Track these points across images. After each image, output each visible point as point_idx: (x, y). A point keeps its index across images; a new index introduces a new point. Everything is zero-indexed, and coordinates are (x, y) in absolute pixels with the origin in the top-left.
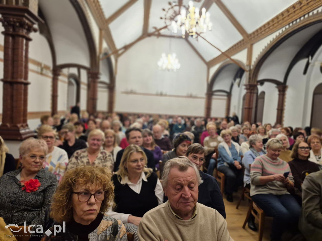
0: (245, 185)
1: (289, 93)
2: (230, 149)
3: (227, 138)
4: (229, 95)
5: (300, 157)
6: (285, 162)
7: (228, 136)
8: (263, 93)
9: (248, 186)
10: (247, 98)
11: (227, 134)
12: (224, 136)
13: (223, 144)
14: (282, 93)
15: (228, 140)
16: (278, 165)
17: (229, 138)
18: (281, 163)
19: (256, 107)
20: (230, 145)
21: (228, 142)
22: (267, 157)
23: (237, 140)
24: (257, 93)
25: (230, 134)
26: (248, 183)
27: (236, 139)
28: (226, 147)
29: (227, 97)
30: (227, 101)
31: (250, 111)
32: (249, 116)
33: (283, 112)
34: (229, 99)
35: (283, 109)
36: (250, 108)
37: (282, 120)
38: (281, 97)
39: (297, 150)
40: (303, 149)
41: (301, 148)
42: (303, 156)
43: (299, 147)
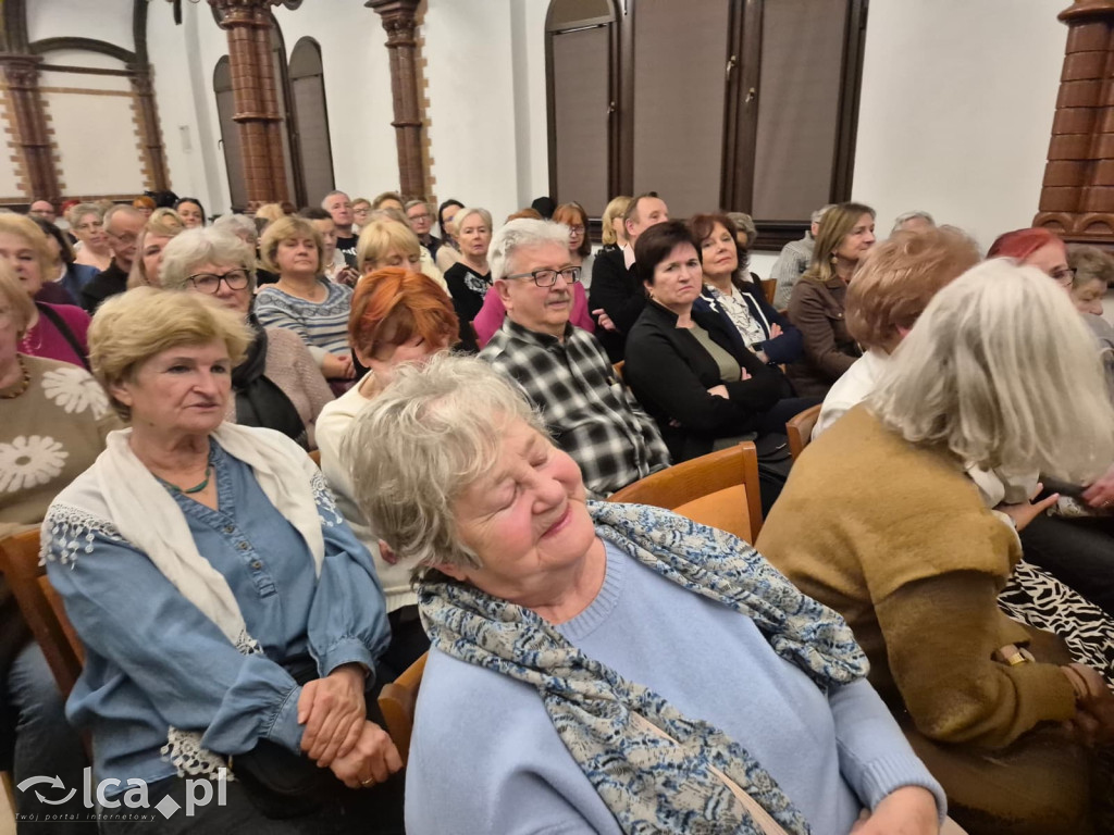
4: (138, 67)
8: (311, 47)
14: (401, 37)
24: (282, 52)
29: (133, 82)
30: (136, 101)
31: (272, 135)
32: (271, 168)
33: (423, 138)
34: (144, 90)
35: (421, 120)
36: (266, 122)
37: (426, 177)
38: (403, 61)
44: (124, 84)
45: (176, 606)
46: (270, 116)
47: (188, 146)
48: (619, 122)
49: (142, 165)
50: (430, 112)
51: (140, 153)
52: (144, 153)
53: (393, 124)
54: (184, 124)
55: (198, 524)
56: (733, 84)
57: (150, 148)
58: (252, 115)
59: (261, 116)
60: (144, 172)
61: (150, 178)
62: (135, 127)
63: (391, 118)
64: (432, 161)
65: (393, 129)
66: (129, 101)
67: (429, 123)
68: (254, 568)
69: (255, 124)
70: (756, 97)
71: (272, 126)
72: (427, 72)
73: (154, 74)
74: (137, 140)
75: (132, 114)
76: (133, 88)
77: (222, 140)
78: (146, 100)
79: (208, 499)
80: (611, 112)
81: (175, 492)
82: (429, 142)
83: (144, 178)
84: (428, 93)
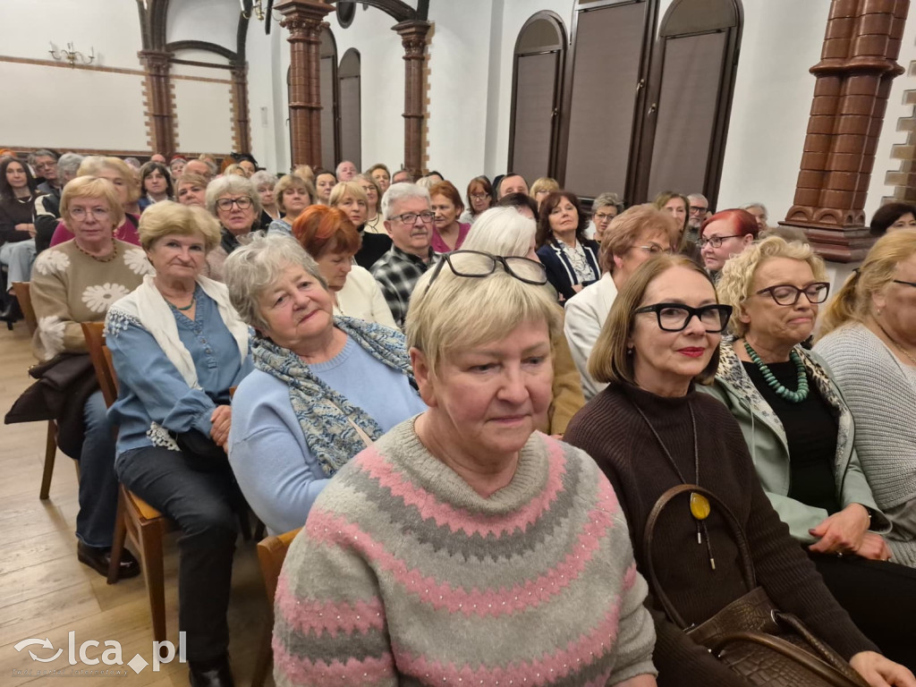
4: (237, 63)
8: (354, 55)
14: (414, 52)
19: (336, 111)
24: (335, 57)
29: (233, 73)
30: (233, 87)
31: (314, 118)
32: (311, 142)
33: (423, 126)
34: (240, 80)
35: (423, 113)
36: (311, 109)
37: (423, 155)
38: (415, 70)
39: (632, 327)
40: (674, 322)
41: (658, 309)
42: (667, 373)
43: (646, 303)
44: (227, 74)
45: (163, 361)
46: (314, 105)
47: (265, 122)
48: (559, 122)
49: (233, 133)
50: (430, 108)
51: (232, 124)
52: (235, 124)
53: (403, 115)
54: (263, 106)
55: (183, 327)
56: (641, 99)
57: (240, 121)
58: (302, 104)
59: (309, 105)
60: (233, 138)
61: (237, 143)
62: (231, 105)
63: (402, 110)
64: (428, 144)
65: (403, 119)
66: (229, 87)
67: (428, 115)
68: (206, 353)
69: (303, 111)
70: (656, 110)
71: (315, 112)
72: (431, 79)
73: (248, 68)
74: (231, 115)
75: (230, 96)
76: (232, 78)
77: (289, 119)
78: (240, 87)
79: (190, 315)
80: (554, 116)
81: (173, 308)
82: (427, 130)
83: (234, 143)
84: (430, 94)
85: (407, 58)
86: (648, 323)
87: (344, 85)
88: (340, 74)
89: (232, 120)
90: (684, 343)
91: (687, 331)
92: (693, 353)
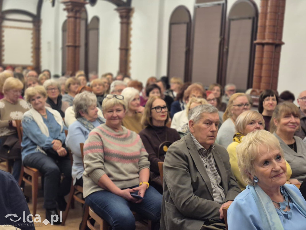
0: (74, 182)
1: (136, 20)
2: (46, 121)
3: (37, 101)
4: (36, 20)
5: (155, 123)
6: (134, 133)
7: (39, 98)
8: (96, 19)
9: (80, 182)
10: (70, 27)
11: (38, 95)
12: (31, 99)
13: (32, 113)
14: (125, 20)
15: (40, 105)
16: (125, 139)
17: (41, 102)
18: (129, 135)
19: (87, 45)
20: (45, 114)
21: (39, 110)
22: (108, 128)
23: (57, 104)
24: (86, 20)
25: (44, 94)
26: (79, 177)
27: (56, 102)
28: (38, 118)
29: (34, 25)
30: (33, 32)
31: (77, 51)
32: (75, 61)
33: (128, 54)
34: (37, 28)
35: (128, 48)
37: (128, 67)
38: (125, 28)
39: (151, 113)
40: (159, 110)
41: (156, 108)
42: (159, 121)
43: (153, 107)
44: (31, 25)
49: (32, 55)
50: (132, 46)
51: (32, 50)
52: (34, 50)
53: (119, 49)
56: (222, 45)
57: (36, 48)
58: (72, 44)
59: (75, 45)
60: (32, 57)
61: (34, 59)
62: (32, 41)
64: (131, 62)
67: (131, 49)
69: (72, 47)
71: (77, 48)
72: (132, 32)
73: (42, 23)
74: (31, 45)
75: (31, 36)
76: (33, 27)
78: (37, 31)
79: (46, 117)
82: (130, 55)
83: (32, 59)
84: (132, 39)
85: (122, 23)
86: (154, 111)
87: (91, 33)
88: (90, 27)
89: (32, 48)
90: (161, 114)
91: (162, 112)
92: (163, 116)
